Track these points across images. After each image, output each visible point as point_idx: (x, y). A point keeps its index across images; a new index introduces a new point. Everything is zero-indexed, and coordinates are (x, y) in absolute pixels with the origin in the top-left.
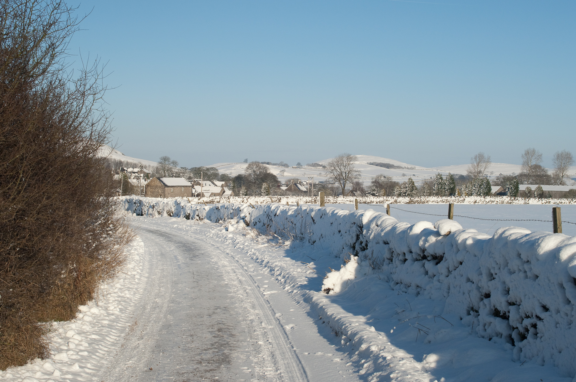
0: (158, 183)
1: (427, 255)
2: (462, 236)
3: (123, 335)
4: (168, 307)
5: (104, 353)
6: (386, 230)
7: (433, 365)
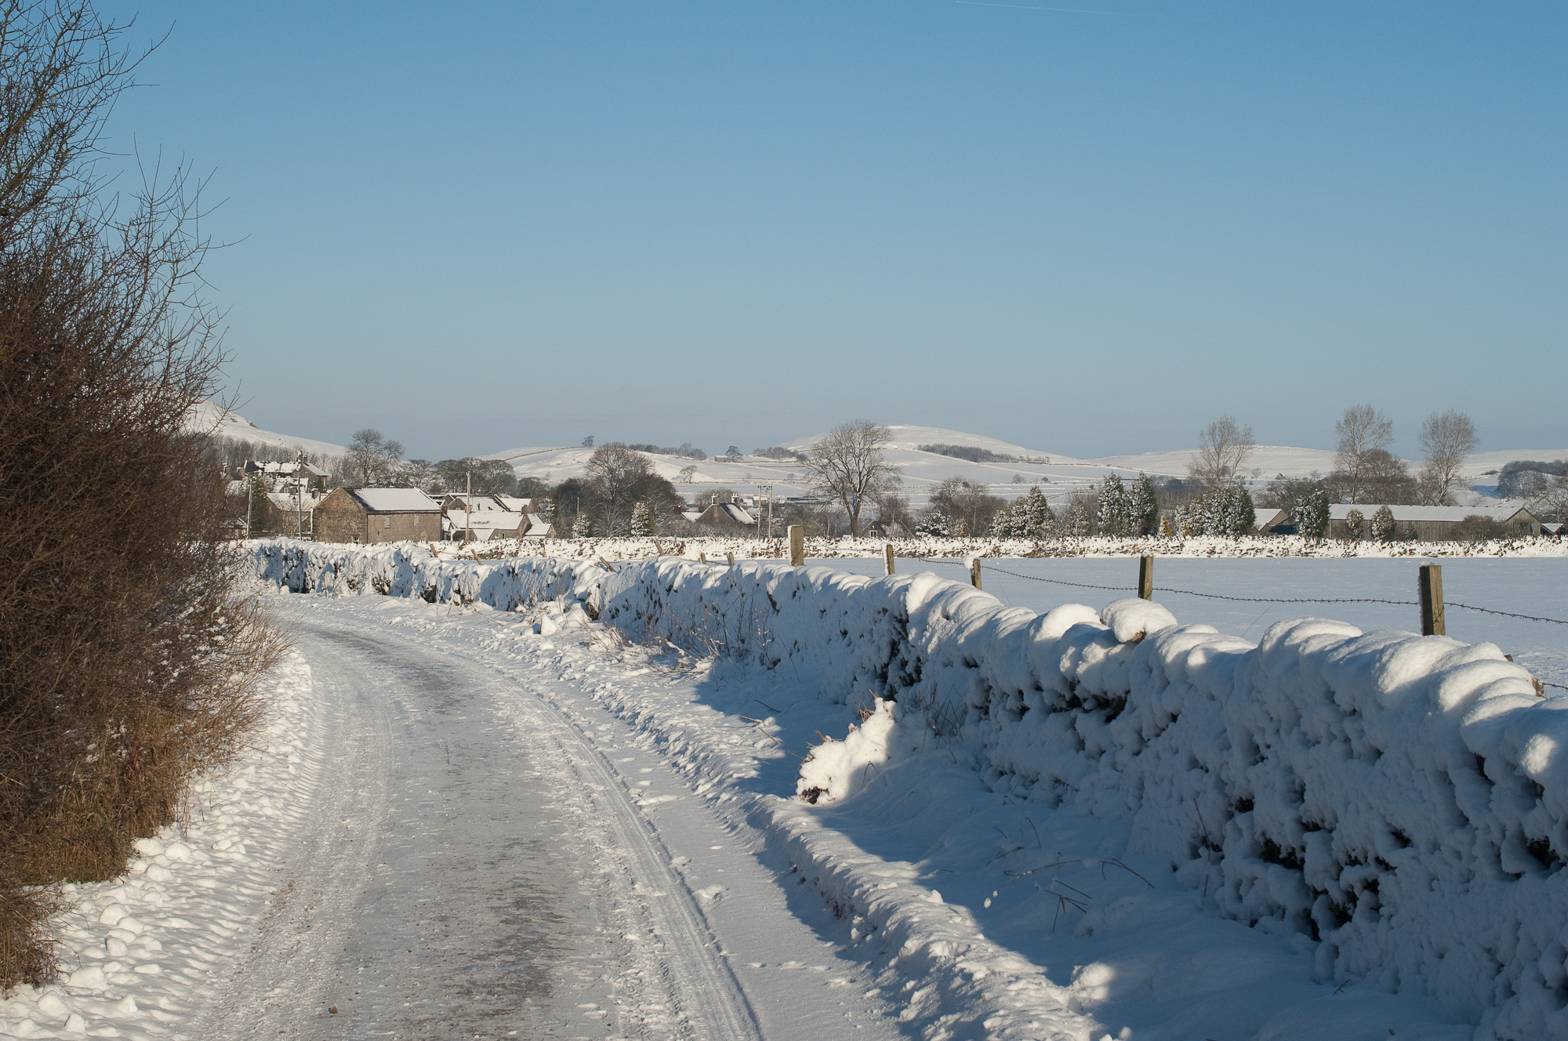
0: (347, 502)
1: (1081, 697)
2: (1176, 644)
3: (256, 918)
4: (379, 840)
5: (203, 967)
6: (972, 630)
7: (1099, 994)
